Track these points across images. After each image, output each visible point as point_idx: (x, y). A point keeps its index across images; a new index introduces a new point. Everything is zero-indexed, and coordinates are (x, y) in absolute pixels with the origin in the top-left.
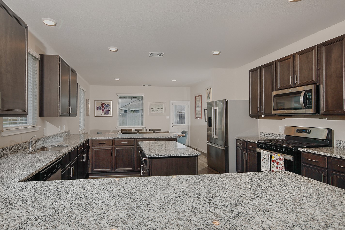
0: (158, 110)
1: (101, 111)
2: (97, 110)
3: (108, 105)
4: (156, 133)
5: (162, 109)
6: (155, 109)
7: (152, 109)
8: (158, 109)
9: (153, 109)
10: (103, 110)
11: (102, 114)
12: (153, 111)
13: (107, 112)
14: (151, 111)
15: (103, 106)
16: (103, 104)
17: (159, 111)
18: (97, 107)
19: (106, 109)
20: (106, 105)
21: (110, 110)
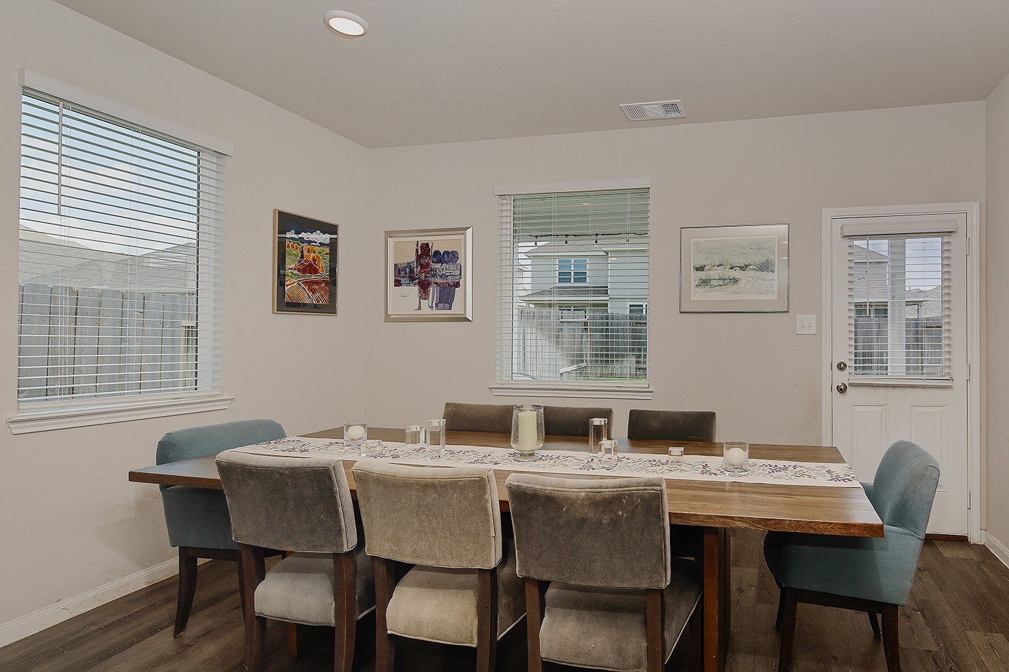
0: (735, 281)
1: (415, 289)
2: (398, 283)
3: (451, 257)
5: (765, 266)
7: (701, 268)
8: (737, 274)
9: (702, 275)
10: (424, 286)
11: (420, 309)
12: (705, 282)
13: (446, 299)
14: (694, 283)
15: (424, 261)
16: (425, 248)
17: (742, 284)
18: (398, 270)
19: (439, 280)
20: (437, 253)
21: (461, 282)
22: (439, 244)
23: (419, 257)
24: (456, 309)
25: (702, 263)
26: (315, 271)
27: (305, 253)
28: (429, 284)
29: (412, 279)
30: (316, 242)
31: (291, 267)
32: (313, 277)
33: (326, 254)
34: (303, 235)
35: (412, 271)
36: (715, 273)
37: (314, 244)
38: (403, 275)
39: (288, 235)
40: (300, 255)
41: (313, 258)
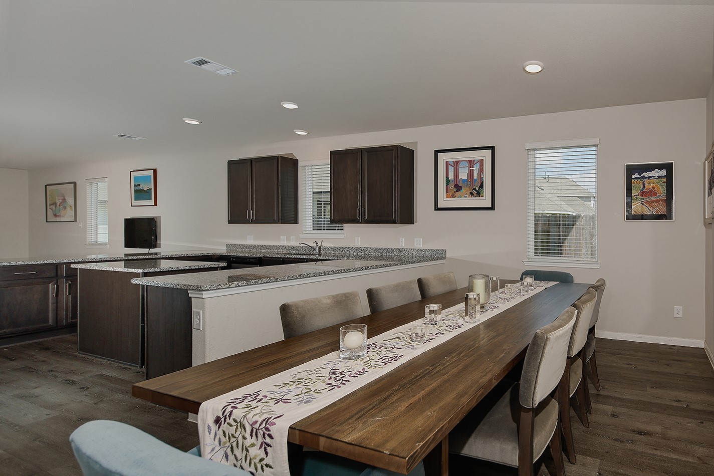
2: (709, 194)
18: (710, 183)
26: (655, 194)
27: (646, 184)
30: (654, 177)
31: (636, 194)
32: (653, 198)
33: (664, 182)
34: (644, 174)
37: (653, 178)
39: (633, 177)
40: (642, 186)
41: (653, 187)
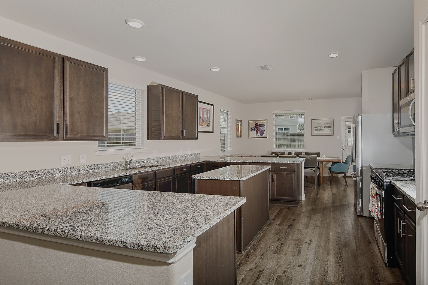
0: (323, 130)
2: (251, 131)
3: (263, 125)
4: (280, 157)
5: (329, 127)
6: (319, 128)
7: (316, 127)
8: (322, 128)
10: (257, 131)
11: (256, 136)
12: (317, 130)
13: (262, 133)
14: (314, 130)
15: (257, 126)
16: (257, 124)
17: (324, 130)
18: (251, 128)
19: (260, 130)
20: (260, 125)
21: (265, 130)
22: (260, 123)
23: (256, 126)
24: (264, 136)
25: (316, 126)
28: (258, 131)
29: (254, 130)
35: (254, 128)
36: (318, 128)
38: (253, 129)
